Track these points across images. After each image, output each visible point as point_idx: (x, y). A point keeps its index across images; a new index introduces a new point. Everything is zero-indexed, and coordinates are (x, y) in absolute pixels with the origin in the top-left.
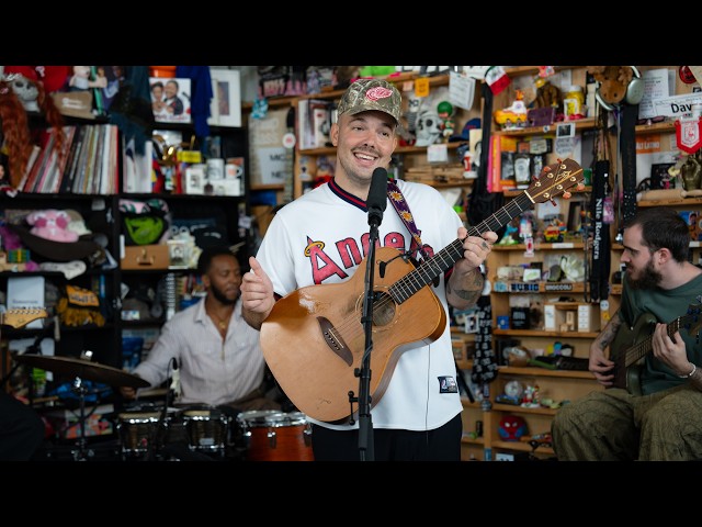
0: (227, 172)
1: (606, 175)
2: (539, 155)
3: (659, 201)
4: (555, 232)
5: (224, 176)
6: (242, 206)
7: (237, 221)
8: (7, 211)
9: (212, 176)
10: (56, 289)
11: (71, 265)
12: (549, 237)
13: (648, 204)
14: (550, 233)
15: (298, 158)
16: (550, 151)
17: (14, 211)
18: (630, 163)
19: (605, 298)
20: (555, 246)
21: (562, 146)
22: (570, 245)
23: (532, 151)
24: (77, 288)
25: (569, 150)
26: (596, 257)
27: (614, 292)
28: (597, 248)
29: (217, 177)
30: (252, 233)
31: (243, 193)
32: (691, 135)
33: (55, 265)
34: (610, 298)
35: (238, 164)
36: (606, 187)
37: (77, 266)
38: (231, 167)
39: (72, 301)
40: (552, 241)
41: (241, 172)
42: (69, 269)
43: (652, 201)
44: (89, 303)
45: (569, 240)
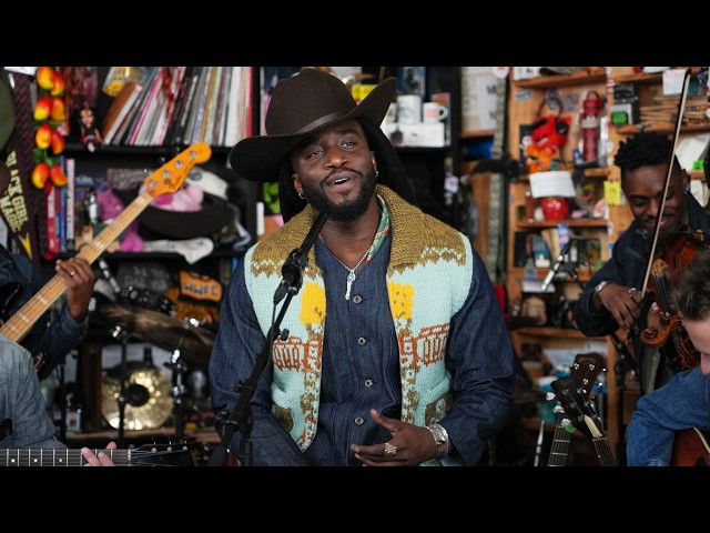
0: (425, 113)
5: (422, 120)
6: (449, 162)
7: (443, 183)
8: (110, 171)
9: (402, 119)
10: (168, 277)
11: (194, 243)
15: (515, 92)
17: (120, 170)
24: (195, 275)
29: (410, 120)
30: (460, 200)
31: (448, 143)
33: (172, 243)
35: (441, 102)
37: (201, 244)
38: (431, 107)
39: (185, 292)
41: (446, 112)
42: (191, 249)
44: (208, 295)
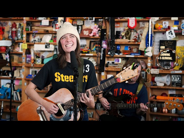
1: (105, 34)
2: (80, 26)
3: (122, 42)
4: (87, 50)
12: (84, 52)
13: (118, 43)
14: (84, 50)
16: (84, 24)
18: (113, 30)
19: (103, 71)
20: (87, 55)
21: (87, 23)
22: (92, 55)
23: (78, 24)
25: (90, 25)
26: (101, 59)
27: (106, 70)
28: (102, 56)
32: (132, 23)
34: (105, 72)
36: (105, 37)
40: (85, 53)
43: (119, 42)
45: (92, 53)
